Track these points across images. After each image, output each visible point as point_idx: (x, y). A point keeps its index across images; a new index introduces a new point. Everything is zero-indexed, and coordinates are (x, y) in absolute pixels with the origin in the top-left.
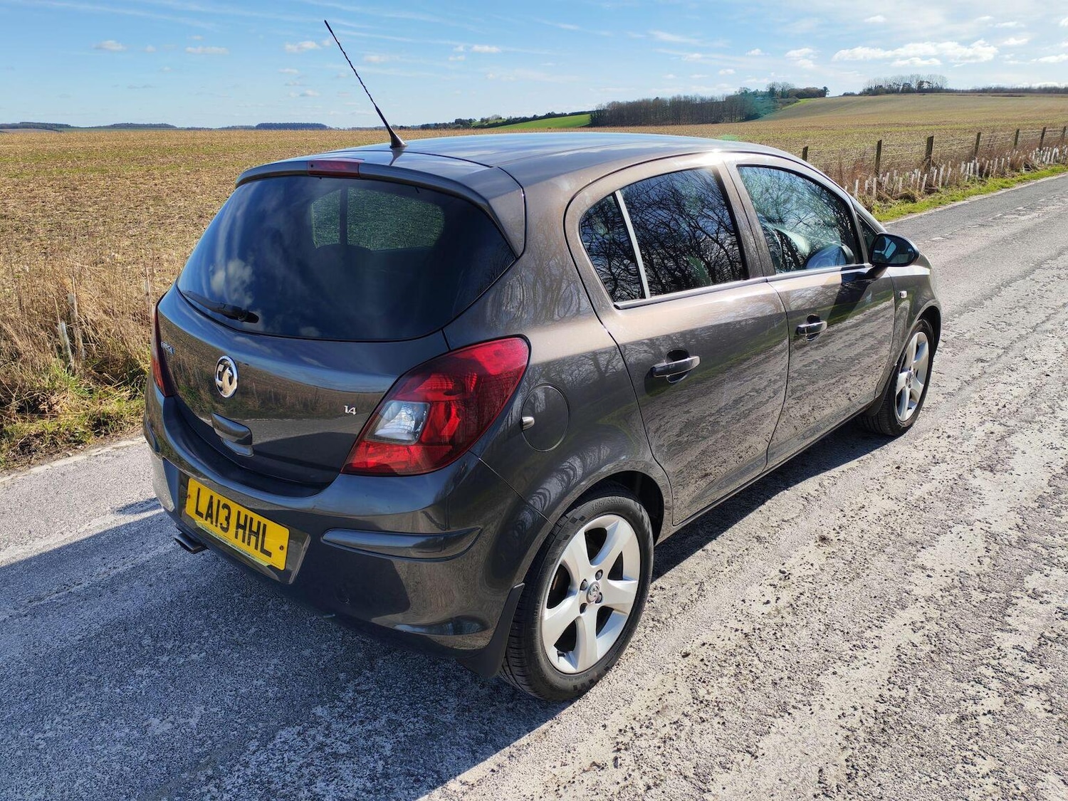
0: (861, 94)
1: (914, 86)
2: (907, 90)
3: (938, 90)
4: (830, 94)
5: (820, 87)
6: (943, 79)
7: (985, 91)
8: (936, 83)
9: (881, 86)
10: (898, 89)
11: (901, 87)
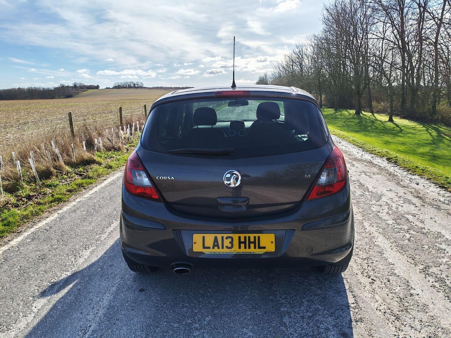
0: (113, 88)
1: (132, 85)
2: (130, 87)
3: (141, 87)
4: (101, 88)
5: (96, 85)
6: (142, 83)
7: (157, 88)
8: (140, 84)
9: (120, 85)
10: (127, 86)
11: (128, 86)
